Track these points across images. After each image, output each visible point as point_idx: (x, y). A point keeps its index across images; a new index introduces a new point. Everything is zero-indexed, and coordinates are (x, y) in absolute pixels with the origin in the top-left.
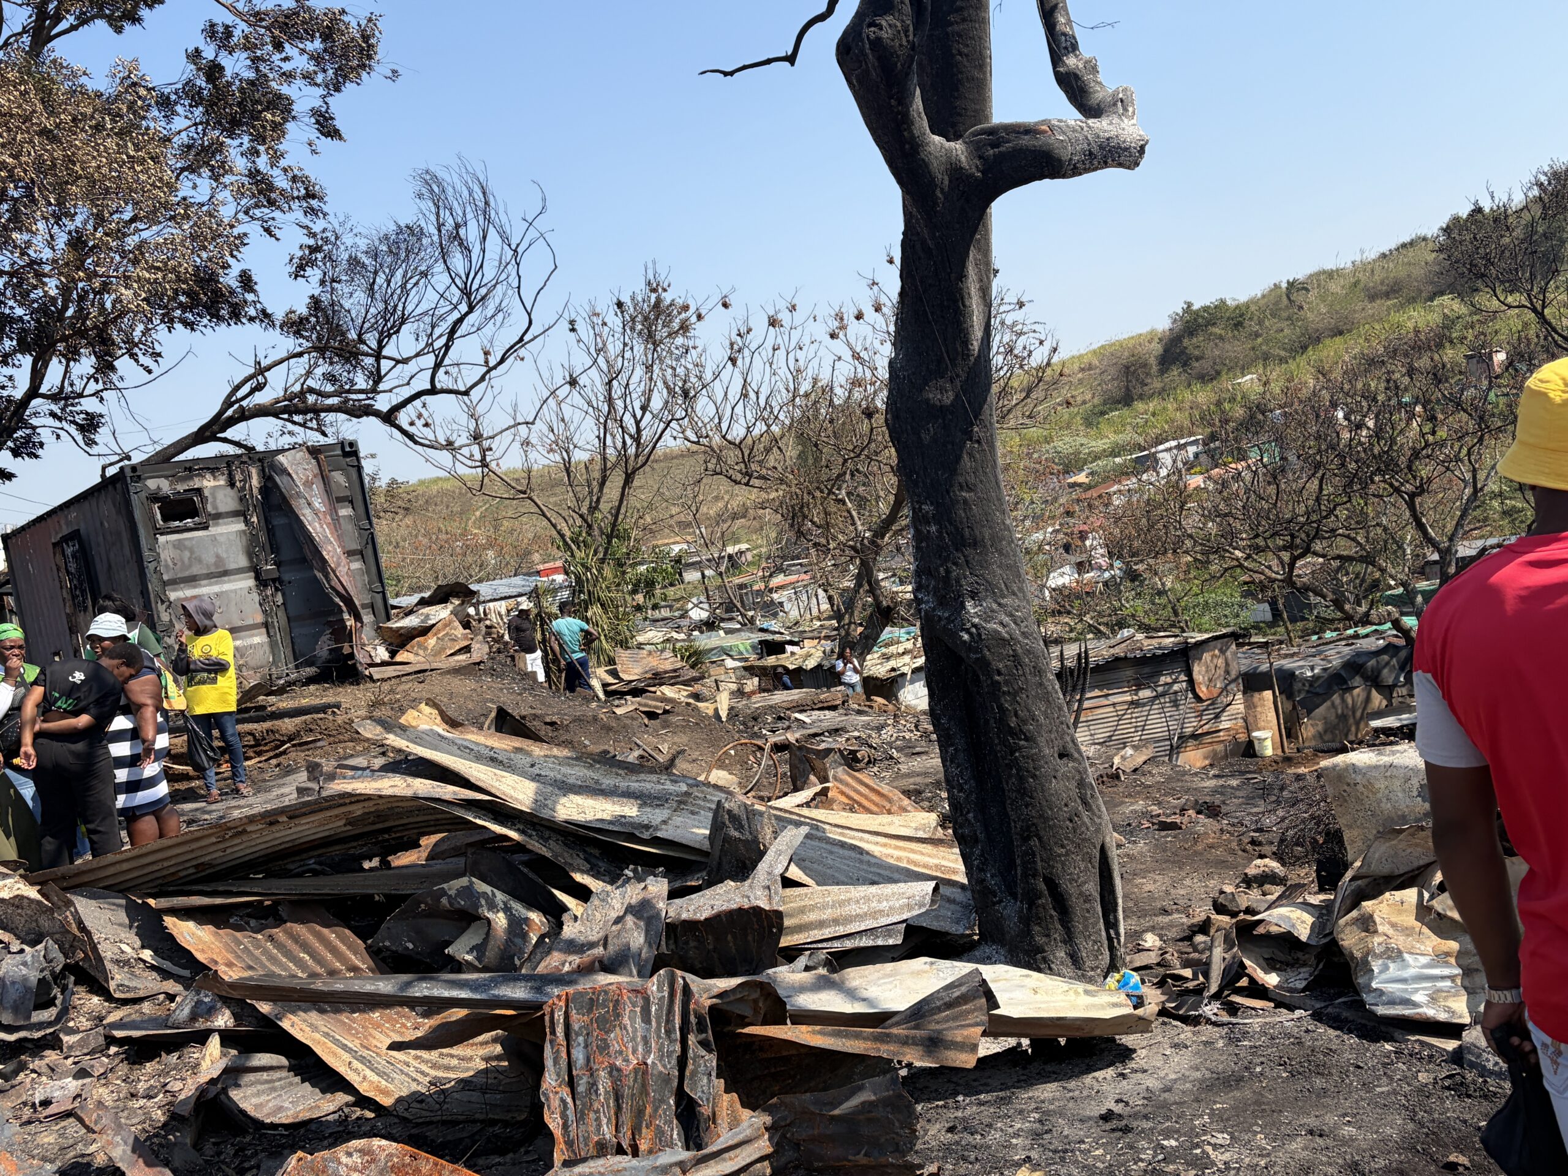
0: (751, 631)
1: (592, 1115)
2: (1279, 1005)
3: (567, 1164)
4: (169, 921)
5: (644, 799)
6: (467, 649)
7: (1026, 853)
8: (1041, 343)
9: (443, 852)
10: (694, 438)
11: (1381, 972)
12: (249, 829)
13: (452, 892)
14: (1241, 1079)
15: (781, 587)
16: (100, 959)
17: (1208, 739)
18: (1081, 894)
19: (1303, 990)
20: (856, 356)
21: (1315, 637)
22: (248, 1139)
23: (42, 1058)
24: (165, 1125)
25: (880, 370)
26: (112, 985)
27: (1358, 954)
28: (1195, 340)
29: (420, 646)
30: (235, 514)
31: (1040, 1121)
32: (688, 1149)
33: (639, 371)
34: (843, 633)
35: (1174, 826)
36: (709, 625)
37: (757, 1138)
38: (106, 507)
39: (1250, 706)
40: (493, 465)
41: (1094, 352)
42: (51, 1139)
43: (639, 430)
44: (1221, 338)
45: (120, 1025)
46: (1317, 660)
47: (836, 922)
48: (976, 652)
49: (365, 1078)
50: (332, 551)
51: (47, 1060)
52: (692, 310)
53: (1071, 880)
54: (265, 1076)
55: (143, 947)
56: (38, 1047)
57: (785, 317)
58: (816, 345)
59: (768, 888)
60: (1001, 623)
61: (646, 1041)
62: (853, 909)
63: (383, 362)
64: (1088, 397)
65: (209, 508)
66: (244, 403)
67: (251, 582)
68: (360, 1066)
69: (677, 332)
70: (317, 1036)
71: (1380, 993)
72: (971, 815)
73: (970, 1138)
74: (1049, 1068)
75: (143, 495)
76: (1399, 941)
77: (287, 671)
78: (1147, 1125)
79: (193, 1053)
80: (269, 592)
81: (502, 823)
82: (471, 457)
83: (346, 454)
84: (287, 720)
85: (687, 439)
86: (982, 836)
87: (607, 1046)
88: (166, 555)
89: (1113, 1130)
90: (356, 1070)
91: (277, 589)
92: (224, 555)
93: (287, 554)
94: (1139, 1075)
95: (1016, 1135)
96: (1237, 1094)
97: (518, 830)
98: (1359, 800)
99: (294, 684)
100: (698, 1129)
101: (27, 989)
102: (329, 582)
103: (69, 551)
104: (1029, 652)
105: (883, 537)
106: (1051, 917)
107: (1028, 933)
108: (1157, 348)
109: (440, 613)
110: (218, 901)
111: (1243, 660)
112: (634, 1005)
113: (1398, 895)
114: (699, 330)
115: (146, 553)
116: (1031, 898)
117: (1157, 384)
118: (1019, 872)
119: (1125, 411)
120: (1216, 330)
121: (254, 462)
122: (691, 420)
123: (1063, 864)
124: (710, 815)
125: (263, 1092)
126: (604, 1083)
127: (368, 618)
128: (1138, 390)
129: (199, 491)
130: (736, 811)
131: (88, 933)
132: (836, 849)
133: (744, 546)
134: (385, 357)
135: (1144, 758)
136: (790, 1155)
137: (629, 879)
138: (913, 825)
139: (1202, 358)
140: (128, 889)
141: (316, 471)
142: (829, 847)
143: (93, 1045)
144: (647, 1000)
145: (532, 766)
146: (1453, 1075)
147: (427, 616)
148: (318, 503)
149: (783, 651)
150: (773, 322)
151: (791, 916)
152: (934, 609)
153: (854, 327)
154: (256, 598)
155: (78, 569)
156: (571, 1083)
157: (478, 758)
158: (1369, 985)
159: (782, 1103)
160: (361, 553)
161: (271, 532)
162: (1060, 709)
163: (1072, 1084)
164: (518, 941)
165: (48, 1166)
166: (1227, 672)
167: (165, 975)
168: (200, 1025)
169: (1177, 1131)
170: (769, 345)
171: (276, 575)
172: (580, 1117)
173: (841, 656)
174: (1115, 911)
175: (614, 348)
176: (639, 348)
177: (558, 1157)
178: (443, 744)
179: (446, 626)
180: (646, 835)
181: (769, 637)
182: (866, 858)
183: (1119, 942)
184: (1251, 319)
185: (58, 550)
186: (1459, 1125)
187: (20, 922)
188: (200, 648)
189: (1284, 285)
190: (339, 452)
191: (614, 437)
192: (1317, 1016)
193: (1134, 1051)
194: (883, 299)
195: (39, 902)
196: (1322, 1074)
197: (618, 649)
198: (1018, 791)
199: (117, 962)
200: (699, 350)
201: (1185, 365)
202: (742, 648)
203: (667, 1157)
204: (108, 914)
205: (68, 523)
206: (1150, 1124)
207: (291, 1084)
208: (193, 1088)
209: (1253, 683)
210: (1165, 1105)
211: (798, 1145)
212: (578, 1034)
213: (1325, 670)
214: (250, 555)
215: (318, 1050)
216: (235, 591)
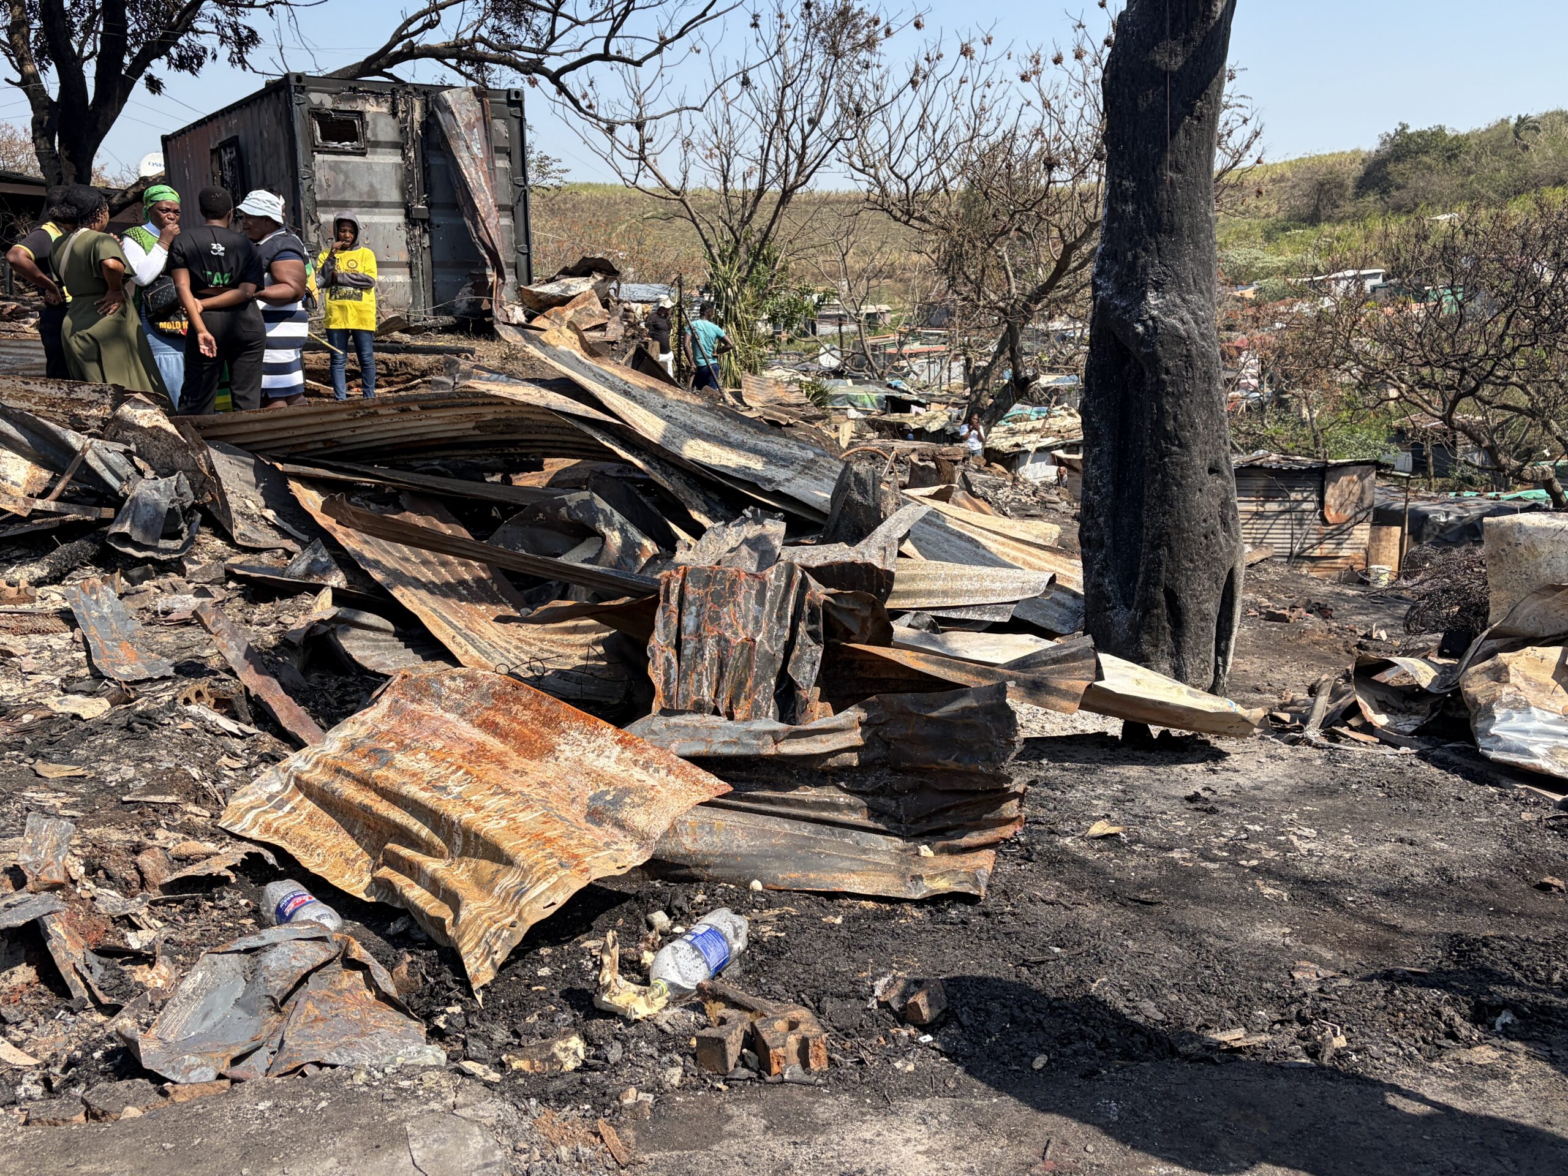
0: (879, 385)
1: (694, 676)
2: (1383, 742)
3: (665, 712)
4: (294, 486)
5: (770, 458)
6: (602, 327)
7: (1152, 561)
8: (1245, 121)
9: (563, 482)
10: (859, 165)
11: (1502, 720)
12: (381, 411)
13: (572, 504)
14: (1336, 791)
15: (916, 355)
16: (226, 504)
17: (1324, 564)
18: (1200, 611)
19: (1412, 734)
20: (1047, 105)
21: (1452, 494)
22: (351, 679)
23: (166, 577)
24: (275, 648)
25: (1067, 124)
26: (235, 533)
27: (1482, 701)
28: (1401, 166)
29: (557, 315)
30: (394, 145)
31: (1124, 792)
32: (781, 720)
33: (814, 84)
34: (974, 398)
35: (1282, 619)
36: (838, 374)
37: (850, 729)
38: (267, 116)
39: (1375, 539)
40: (650, 159)
41: (1290, 163)
42: (170, 639)
43: (804, 147)
44: (1429, 168)
45: (240, 566)
46: (1454, 507)
47: (945, 593)
48: (1148, 347)
49: (466, 652)
50: (484, 200)
51: (170, 580)
52: (882, 24)
53: (1193, 596)
54: (371, 634)
55: (267, 507)
56: (163, 568)
57: (978, 47)
58: (1005, 85)
59: (884, 549)
60: (1182, 320)
61: (757, 620)
62: (965, 585)
63: (559, 19)
64: (1274, 209)
65: (369, 134)
66: (415, 39)
67: (401, 219)
68: (463, 641)
69: (862, 45)
70: (426, 609)
71: (1498, 739)
72: (1102, 519)
73: (1050, 793)
74: (1138, 754)
75: (305, 107)
76: (1529, 694)
77: (424, 315)
78: (1230, 810)
79: (306, 600)
80: (417, 232)
81: (628, 450)
82: (630, 148)
83: (511, 103)
84: (420, 356)
85: (852, 165)
86: (1108, 542)
87: (719, 618)
88: (321, 176)
89: (1197, 809)
90: (459, 644)
91: (425, 231)
92: (378, 186)
93: (440, 196)
94: (1230, 774)
95: (1098, 797)
96: (1330, 802)
97: (643, 461)
98: (1517, 562)
99: (430, 329)
100: (794, 711)
101: (158, 513)
102: (477, 232)
103: (226, 158)
104: (1203, 355)
105: (1037, 303)
106: (1164, 628)
107: (1137, 640)
108: (1358, 170)
109: (581, 286)
110: (342, 477)
111: (1379, 492)
112: (750, 587)
113: (1540, 651)
114: (885, 46)
115: (302, 169)
116: (1148, 606)
117: (1349, 208)
118: (1140, 580)
119: (1309, 232)
120: (1426, 159)
121: (419, 95)
122: (860, 144)
123: (1188, 578)
124: (834, 484)
125: (368, 648)
126: (710, 650)
127: (510, 278)
128: (1328, 211)
129: (361, 114)
130: (863, 474)
131: (218, 479)
132: (952, 538)
133: (884, 307)
134: (562, 15)
135: (1262, 557)
136: (878, 751)
137: (747, 519)
138: (1035, 532)
139: (1404, 187)
140: (258, 451)
141: (480, 115)
142: (946, 535)
143: (213, 576)
144: (763, 586)
145: (664, 407)
146: (1560, 817)
147: (568, 287)
148: (477, 148)
149: (908, 411)
150: (966, 51)
151: (901, 582)
152: (1111, 297)
153: (1050, 72)
154: (404, 236)
155: (233, 178)
156: (678, 646)
157: (613, 387)
158: (1487, 730)
159: (881, 702)
160: (512, 209)
161: (426, 170)
162: (1222, 422)
163: (1161, 769)
164: (630, 561)
165: (165, 660)
166: (1361, 499)
167: (285, 534)
168: (314, 580)
169: (1264, 820)
170: (956, 77)
171: (426, 216)
172: (683, 677)
173: (968, 421)
174: (1228, 639)
175: (793, 54)
176: (819, 58)
177: (656, 706)
178: (580, 368)
179: (585, 299)
180: (768, 488)
181: (897, 394)
182: (981, 551)
183: (1224, 671)
184: (1467, 153)
185: (216, 158)
186: (1557, 857)
187: (156, 454)
188: (347, 262)
189: (1513, 121)
190: (504, 100)
191: (777, 150)
192: (1422, 756)
193: (1228, 754)
194: (1087, 46)
195: (175, 437)
196: (1421, 800)
197: (746, 373)
198: (1159, 498)
199: (242, 514)
200: (882, 70)
201: (1384, 191)
202: (867, 400)
203: (759, 725)
204: (236, 470)
205: (228, 130)
206: (1236, 811)
207: (395, 647)
208: (304, 624)
209: (1383, 517)
210: (1254, 799)
211: (888, 744)
212: (691, 604)
213: (1460, 518)
214: (403, 190)
215: (425, 621)
216: (384, 225)
